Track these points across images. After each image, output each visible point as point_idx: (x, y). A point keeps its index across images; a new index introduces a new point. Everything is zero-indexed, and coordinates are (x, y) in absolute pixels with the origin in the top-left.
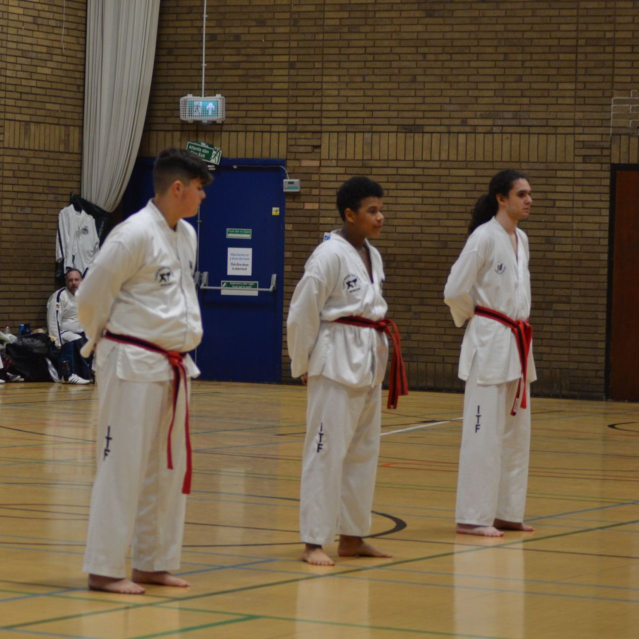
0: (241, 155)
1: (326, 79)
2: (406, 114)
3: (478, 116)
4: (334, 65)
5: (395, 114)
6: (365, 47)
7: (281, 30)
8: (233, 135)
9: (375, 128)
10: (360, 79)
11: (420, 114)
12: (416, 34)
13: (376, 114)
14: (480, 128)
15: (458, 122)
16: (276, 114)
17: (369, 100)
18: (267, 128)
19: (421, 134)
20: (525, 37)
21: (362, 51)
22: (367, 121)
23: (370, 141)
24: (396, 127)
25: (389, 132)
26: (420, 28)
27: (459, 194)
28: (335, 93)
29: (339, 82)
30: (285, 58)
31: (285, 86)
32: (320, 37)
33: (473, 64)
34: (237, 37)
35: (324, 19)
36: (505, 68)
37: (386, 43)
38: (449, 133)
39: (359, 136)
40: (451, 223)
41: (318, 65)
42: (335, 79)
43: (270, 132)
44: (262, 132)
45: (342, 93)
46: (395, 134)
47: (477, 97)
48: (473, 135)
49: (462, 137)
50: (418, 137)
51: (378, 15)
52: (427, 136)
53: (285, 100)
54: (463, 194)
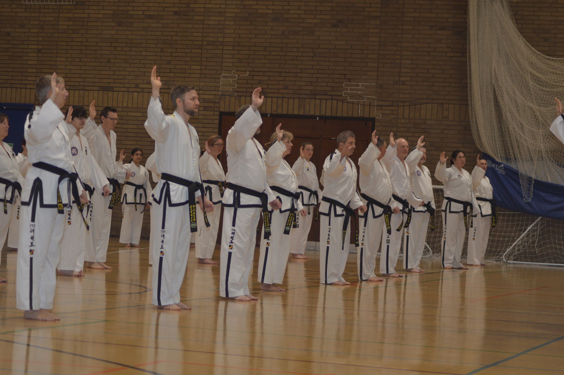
0: (8, 101)
1: (58, 59)
2: (103, 81)
3: (145, 83)
4: (64, 51)
5: (97, 80)
6: (82, 42)
7: (34, 31)
8: (4, 89)
9: (86, 88)
10: (78, 60)
11: (112, 81)
12: (111, 35)
13: (87, 80)
14: (146, 89)
15: (134, 86)
16: (29, 78)
17: (83, 72)
18: (24, 86)
19: (112, 92)
20: (173, 39)
21: (80, 44)
22: (81, 84)
23: (83, 95)
24: (98, 87)
25: (94, 90)
26: (114, 32)
27: (133, 126)
28: (64, 67)
29: (66, 61)
30: (36, 47)
31: (35, 63)
32: (56, 35)
33: (144, 53)
34: (8, 34)
35: (58, 25)
36: (161, 56)
37: (94, 40)
38: (128, 92)
39: (77, 92)
40: (128, 142)
41: (54, 51)
42: (64, 59)
43: (26, 88)
44: (21, 88)
45: (68, 67)
46: (97, 91)
47: (144, 72)
48: (142, 93)
49: (135, 94)
50: (110, 94)
51: (89, 24)
52: (116, 93)
53: (34, 70)
54: (135, 127)
